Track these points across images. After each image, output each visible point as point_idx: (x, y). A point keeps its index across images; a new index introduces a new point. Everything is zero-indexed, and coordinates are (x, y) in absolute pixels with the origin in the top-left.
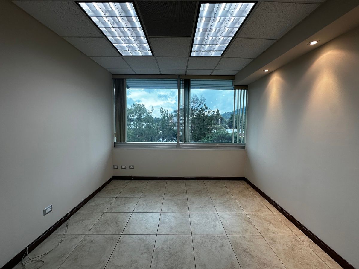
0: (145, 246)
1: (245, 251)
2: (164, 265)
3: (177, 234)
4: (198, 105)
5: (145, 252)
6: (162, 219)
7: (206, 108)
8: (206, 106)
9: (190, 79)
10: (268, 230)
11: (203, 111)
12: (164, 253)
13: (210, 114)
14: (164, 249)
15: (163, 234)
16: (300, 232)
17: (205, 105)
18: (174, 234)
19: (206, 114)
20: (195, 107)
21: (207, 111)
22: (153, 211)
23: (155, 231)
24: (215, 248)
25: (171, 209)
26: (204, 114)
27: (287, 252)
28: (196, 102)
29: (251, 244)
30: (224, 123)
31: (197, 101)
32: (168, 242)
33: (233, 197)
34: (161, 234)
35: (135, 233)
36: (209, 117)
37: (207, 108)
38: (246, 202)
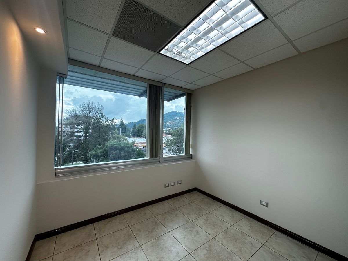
7: (103, 117)
11: (99, 119)
13: (107, 123)
17: (101, 113)
19: (103, 123)
20: (91, 114)
21: (104, 119)
26: (100, 122)
30: (128, 132)
36: (106, 126)
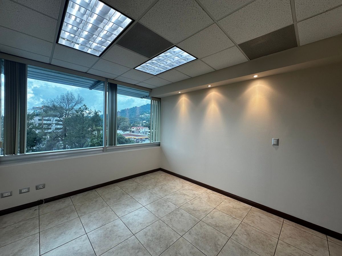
0: (133, 249)
1: (194, 210)
2: (161, 248)
3: (150, 224)
4: (74, 104)
5: (138, 252)
6: (126, 222)
8: (86, 106)
9: (117, 85)
10: (194, 194)
11: (82, 111)
12: (152, 242)
13: (91, 115)
14: (150, 239)
15: (139, 231)
16: (206, 189)
17: (84, 105)
18: (147, 226)
19: (85, 115)
20: (70, 105)
21: (88, 112)
22: (110, 221)
23: (130, 234)
24: (180, 218)
25: (126, 211)
26: (83, 115)
27: (208, 200)
28: (71, 100)
29: (193, 205)
31: (73, 99)
32: (148, 233)
33: (163, 184)
34: (137, 232)
35: (111, 246)
36: (89, 118)
37: (87, 108)
38: (173, 183)
